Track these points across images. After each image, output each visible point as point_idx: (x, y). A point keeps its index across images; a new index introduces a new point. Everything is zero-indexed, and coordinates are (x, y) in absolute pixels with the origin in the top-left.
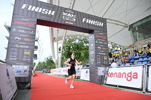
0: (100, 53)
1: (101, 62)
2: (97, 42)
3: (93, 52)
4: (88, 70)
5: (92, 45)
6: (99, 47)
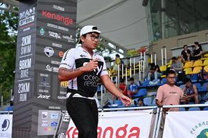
0: (49, 68)
2: (42, 32)
3: (29, 61)
4: (10, 117)
5: (27, 40)
6: (47, 50)
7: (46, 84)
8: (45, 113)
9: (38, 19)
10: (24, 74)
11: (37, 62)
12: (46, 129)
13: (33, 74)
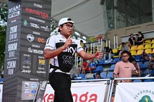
0: (30, 50)
1: (31, 69)
2: (25, 23)
3: (16, 45)
5: (14, 29)
6: (29, 36)
7: (28, 62)
8: (27, 83)
9: (22, 14)
10: (11, 54)
11: (21, 45)
12: (27, 95)
13: (18, 54)
